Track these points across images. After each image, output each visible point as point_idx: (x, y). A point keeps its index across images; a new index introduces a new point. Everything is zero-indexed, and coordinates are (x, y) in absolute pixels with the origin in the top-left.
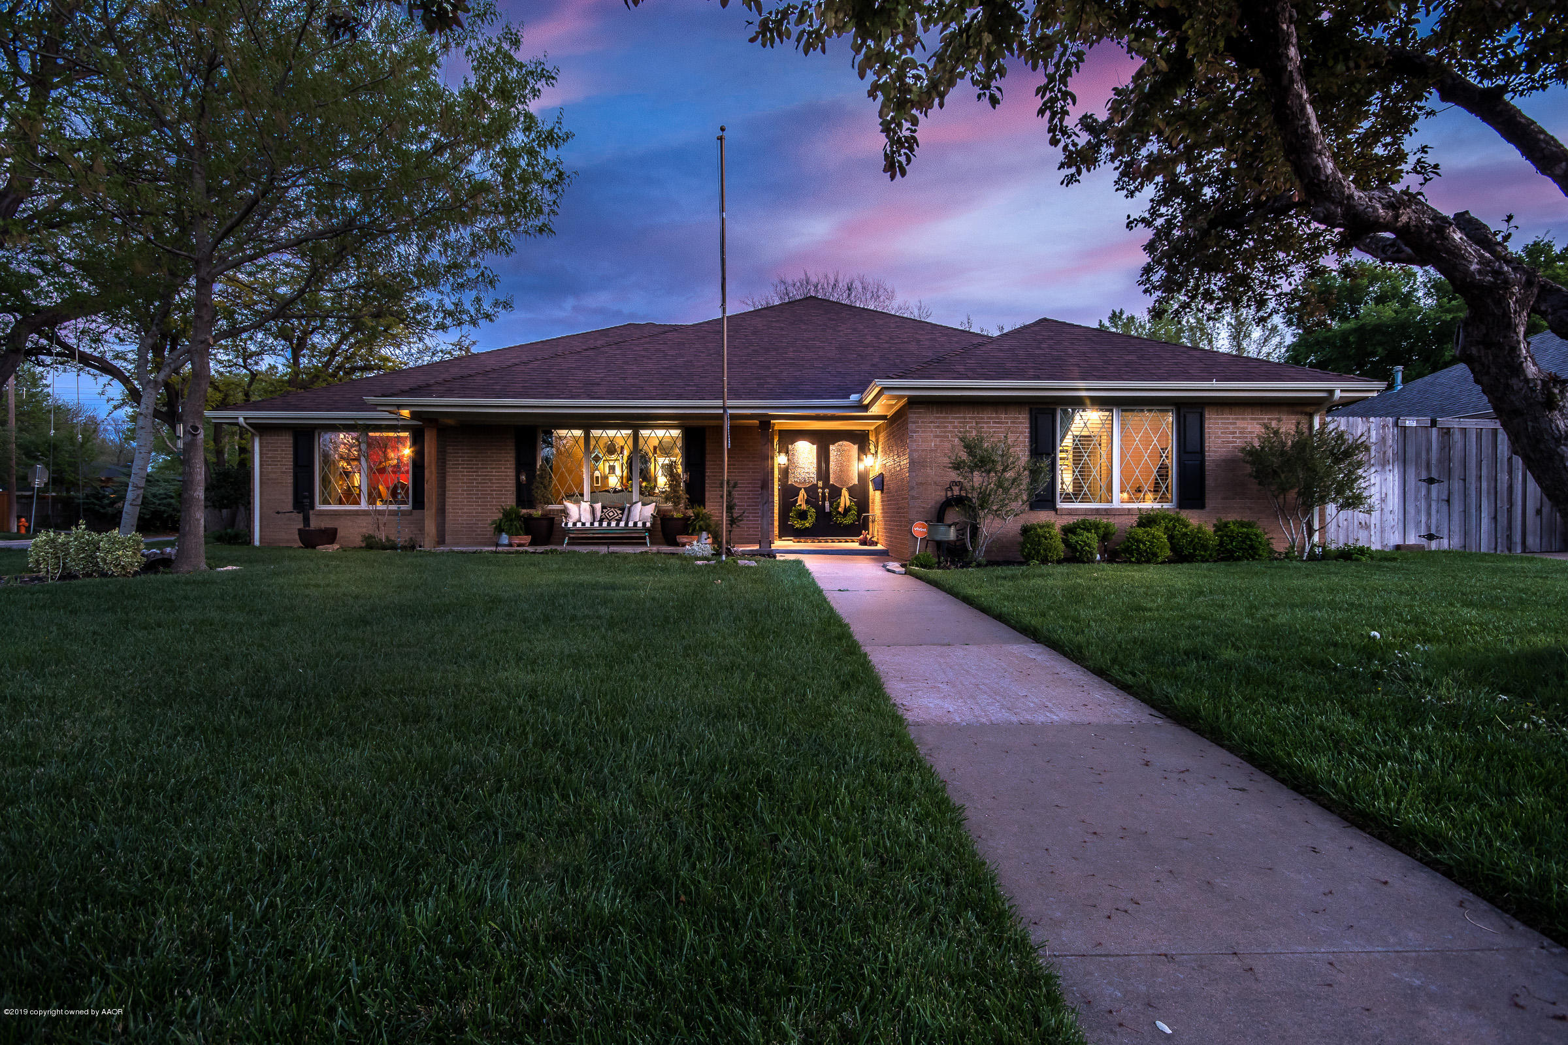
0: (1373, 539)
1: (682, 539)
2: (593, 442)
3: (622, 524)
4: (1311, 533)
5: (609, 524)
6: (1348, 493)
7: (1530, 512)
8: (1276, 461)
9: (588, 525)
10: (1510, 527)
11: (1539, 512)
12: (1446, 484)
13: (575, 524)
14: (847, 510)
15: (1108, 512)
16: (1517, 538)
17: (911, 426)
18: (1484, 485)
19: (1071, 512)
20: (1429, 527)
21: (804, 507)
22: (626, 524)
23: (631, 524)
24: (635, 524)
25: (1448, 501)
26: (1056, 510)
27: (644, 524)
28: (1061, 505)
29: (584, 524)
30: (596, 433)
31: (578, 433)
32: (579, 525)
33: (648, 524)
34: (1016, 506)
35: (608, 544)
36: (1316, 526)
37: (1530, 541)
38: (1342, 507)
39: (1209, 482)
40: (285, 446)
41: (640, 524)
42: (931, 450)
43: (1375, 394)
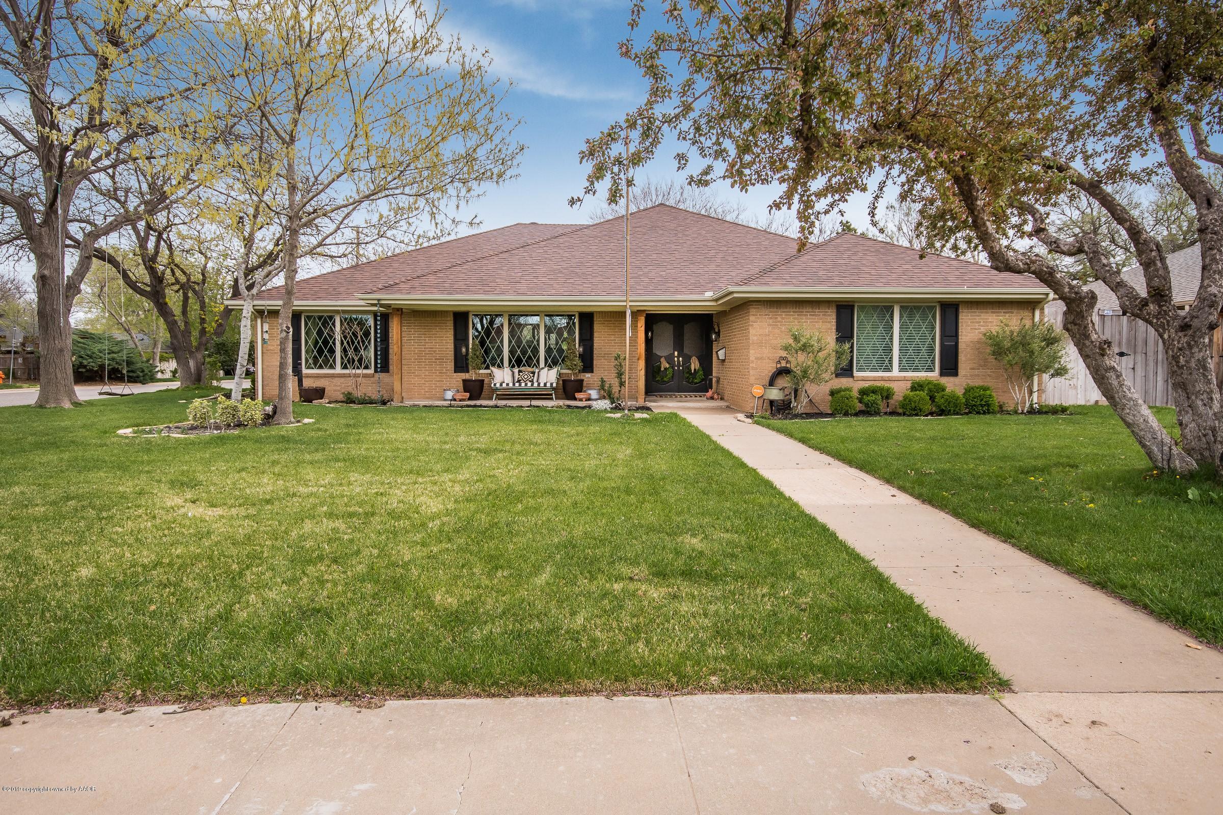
0: (1079, 396)
1: (578, 395)
3: (536, 384)
4: (1031, 392)
5: (526, 384)
6: (1056, 366)
8: (1007, 344)
9: (511, 385)
12: (1132, 357)
13: (501, 385)
14: (696, 373)
15: (890, 380)
17: (752, 318)
18: (1160, 357)
19: (864, 379)
22: (539, 384)
23: (542, 385)
24: (544, 385)
25: (1133, 369)
26: (852, 376)
27: (552, 384)
28: (856, 374)
29: (507, 385)
32: (504, 385)
33: (554, 385)
34: (826, 376)
35: (530, 399)
36: (1035, 388)
38: (1053, 376)
39: (962, 357)
41: (548, 385)
42: (766, 335)
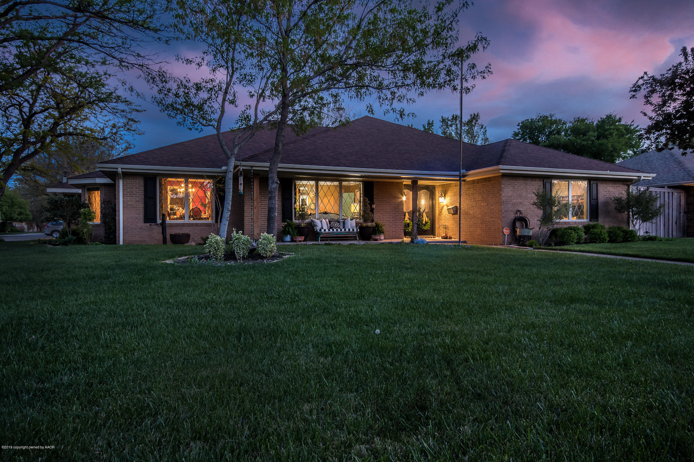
1: (374, 237)
2: (320, 188)
3: (343, 230)
7: (674, 223)
9: (327, 231)
10: (669, 229)
11: (676, 223)
13: (320, 230)
14: (426, 223)
15: (567, 223)
16: (670, 233)
20: (646, 229)
21: (408, 221)
22: (345, 230)
23: (347, 230)
24: (349, 230)
26: (553, 222)
27: (353, 230)
29: (325, 230)
30: (321, 183)
31: (313, 183)
32: (323, 230)
33: (355, 230)
37: (674, 233)
39: (600, 211)
40: (138, 185)
41: (351, 230)
42: (510, 197)
43: (651, 178)
